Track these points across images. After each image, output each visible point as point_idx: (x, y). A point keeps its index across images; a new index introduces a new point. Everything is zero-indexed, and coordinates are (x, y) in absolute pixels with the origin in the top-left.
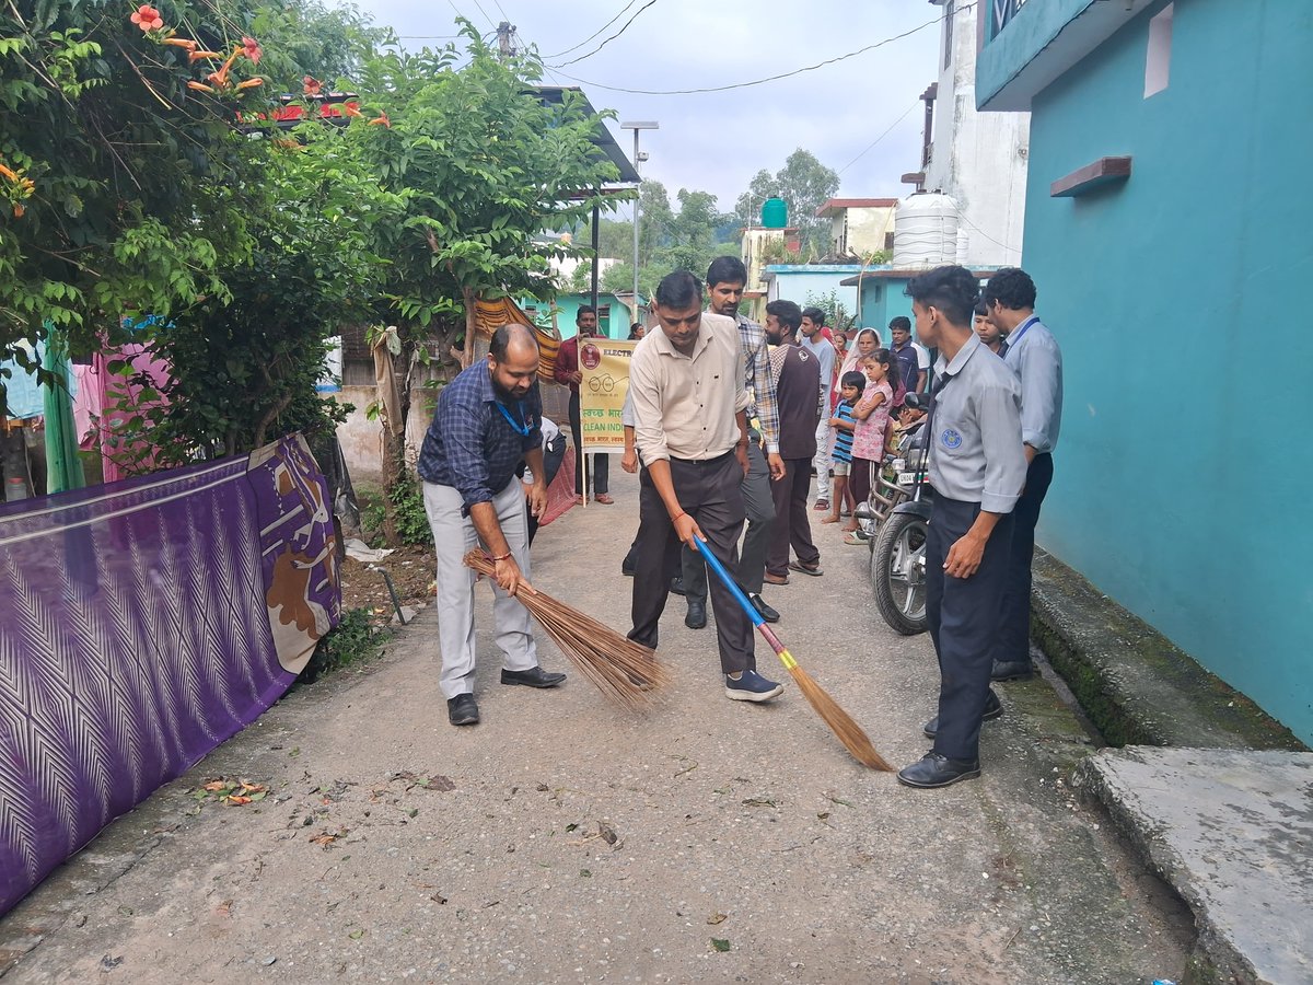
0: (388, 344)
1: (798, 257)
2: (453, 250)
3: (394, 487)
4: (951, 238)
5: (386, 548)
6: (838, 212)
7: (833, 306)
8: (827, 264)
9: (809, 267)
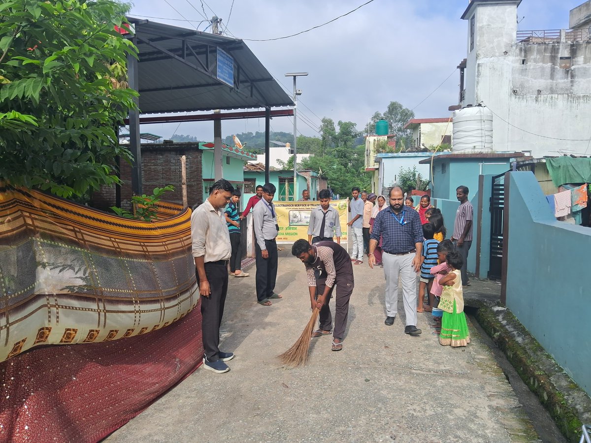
1: (394, 149)
4: (489, 133)
6: (415, 126)
7: (414, 175)
8: (410, 152)
9: (400, 154)
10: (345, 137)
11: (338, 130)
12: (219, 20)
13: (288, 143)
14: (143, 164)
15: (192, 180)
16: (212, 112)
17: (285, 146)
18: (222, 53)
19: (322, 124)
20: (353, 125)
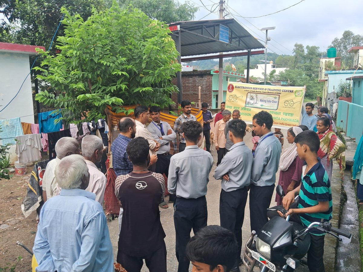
1: (337, 68)
6: (356, 51)
8: (348, 70)
9: (341, 71)
10: (311, 56)
11: (306, 52)
12: (223, 2)
13: (271, 61)
14: (182, 83)
15: (207, 91)
16: (218, 54)
17: (269, 63)
18: (223, 26)
19: (295, 48)
20: (317, 48)
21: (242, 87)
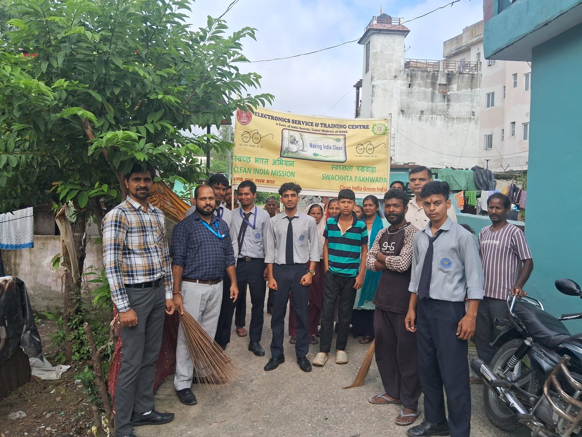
0: (66, 214)
2: (104, 140)
3: (71, 318)
5: (65, 364)
21: (269, 116)
